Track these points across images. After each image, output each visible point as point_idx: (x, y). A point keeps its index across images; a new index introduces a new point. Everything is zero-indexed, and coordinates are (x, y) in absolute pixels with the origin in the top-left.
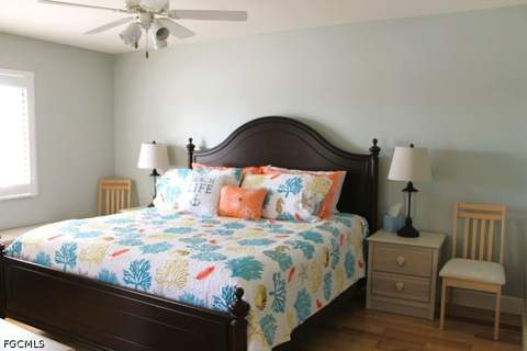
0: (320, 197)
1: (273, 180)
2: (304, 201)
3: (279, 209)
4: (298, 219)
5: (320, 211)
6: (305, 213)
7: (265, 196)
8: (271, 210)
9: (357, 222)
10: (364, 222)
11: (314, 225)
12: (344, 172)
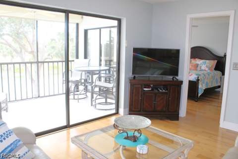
0: (210, 66)
1: (199, 62)
2: (207, 66)
3: (200, 68)
4: (205, 70)
5: (210, 69)
6: (207, 69)
7: (197, 65)
8: (199, 68)
9: (219, 73)
10: (221, 73)
11: (209, 71)
12: (216, 61)
